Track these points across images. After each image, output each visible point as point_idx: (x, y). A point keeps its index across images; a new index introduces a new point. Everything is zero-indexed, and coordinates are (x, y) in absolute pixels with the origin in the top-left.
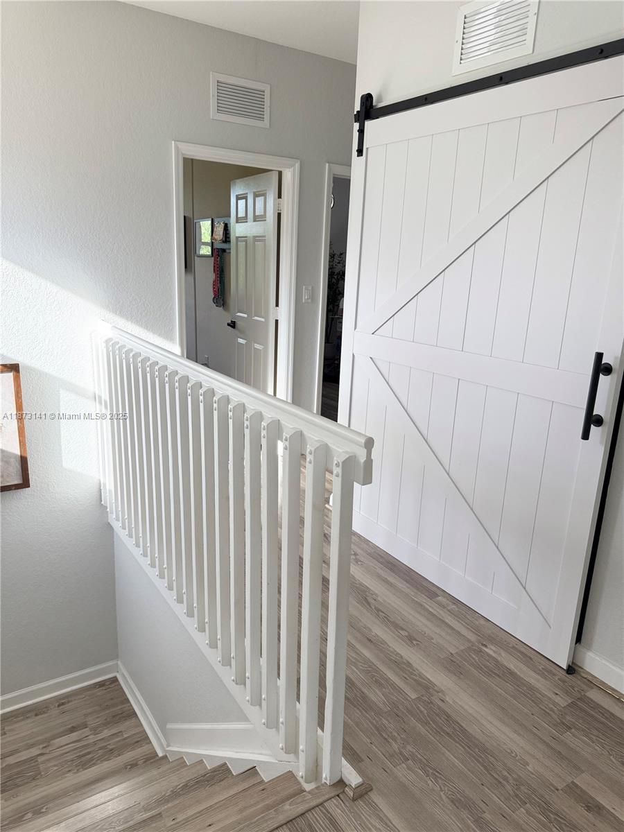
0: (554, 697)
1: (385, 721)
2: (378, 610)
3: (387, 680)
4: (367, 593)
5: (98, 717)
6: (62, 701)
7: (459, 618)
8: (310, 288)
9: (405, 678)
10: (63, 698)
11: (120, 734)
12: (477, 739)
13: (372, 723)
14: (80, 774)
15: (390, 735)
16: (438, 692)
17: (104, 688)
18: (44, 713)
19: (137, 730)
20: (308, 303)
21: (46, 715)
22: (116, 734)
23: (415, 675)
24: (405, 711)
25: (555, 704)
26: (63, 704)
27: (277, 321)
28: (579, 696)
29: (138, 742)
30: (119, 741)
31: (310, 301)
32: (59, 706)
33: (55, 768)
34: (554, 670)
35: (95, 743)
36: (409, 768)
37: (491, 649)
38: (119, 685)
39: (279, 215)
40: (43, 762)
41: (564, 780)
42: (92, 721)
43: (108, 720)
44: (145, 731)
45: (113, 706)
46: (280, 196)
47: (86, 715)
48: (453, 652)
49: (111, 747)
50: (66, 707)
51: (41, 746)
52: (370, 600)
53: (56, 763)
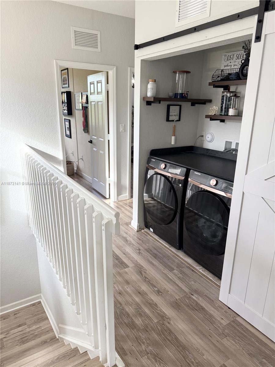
0: (221, 320)
1: (140, 334)
2: (146, 278)
3: (145, 313)
4: (142, 269)
5: (31, 320)
6: (15, 313)
7: (183, 281)
8: (123, 125)
9: (153, 312)
10: (17, 311)
11: (41, 327)
12: (182, 343)
13: (134, 335)
14: (21, 346)
15: (142, 341)
16: (167, 319)
17: (35, 306)
18: (8, 318)
19: (48, 326)
20: (122, 132)
21: (8, 319)
22: (38, 327)
23: (158, 311)
24: (151, 329)
25: (221, 324)
26: (16, 314)
27: (109, 141)
28: (232, 319)
29: (48, 331)
30: (39, 331)
31: (123, 131)
32: (14, 315)
33: (11, 344)
34: (223, 307)
35: (29, 332)
36: (148, 358)
37: (195, 296)
38: (42, 305)
39: (108, 92)
40: (6, 341)
41: (220, 363)
42: (28, 322)
43: (36, 321)
44: (51, 326)
45: (39, 314)
46: (108, 83)
47: (26, 319)
48: (177, 299)
49: (36, 334)
50: (18, 315)
51: (5, 334)
52: (143, 273)
53: (11, 341)
